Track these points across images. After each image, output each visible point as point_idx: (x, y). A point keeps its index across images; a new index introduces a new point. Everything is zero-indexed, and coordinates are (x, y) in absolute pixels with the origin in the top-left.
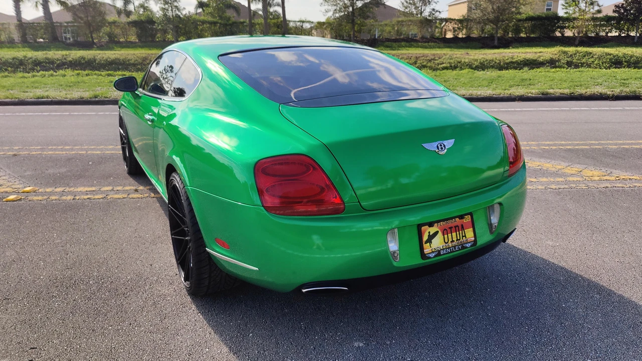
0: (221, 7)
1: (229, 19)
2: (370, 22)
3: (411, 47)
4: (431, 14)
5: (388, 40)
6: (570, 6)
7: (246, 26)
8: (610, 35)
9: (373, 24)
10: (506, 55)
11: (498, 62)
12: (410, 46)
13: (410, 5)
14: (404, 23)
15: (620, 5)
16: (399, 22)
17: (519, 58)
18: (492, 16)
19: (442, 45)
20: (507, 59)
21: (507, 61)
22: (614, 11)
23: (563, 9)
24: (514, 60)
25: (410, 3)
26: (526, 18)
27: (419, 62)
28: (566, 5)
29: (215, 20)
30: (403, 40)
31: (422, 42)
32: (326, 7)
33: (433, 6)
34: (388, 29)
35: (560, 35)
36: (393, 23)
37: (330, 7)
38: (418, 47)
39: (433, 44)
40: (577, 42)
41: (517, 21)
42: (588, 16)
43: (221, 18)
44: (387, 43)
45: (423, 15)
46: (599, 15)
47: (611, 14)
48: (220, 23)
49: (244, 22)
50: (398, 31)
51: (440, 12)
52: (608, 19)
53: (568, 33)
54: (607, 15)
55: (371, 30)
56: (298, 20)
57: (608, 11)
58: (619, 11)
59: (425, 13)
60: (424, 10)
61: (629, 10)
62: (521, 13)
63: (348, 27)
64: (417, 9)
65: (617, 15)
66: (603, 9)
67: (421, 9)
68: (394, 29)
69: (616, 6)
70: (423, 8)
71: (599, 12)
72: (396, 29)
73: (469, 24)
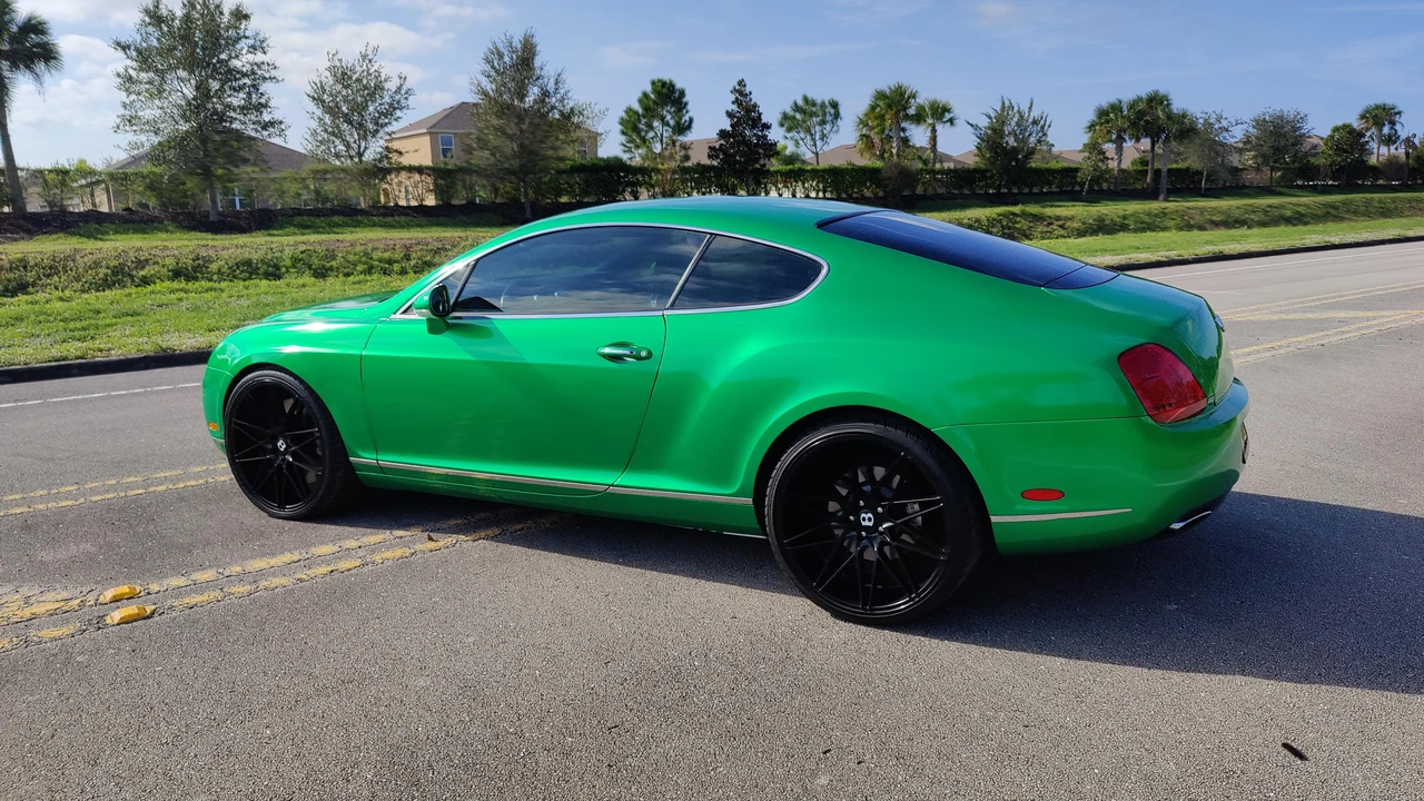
2: (247, 173)
3: (359, 226)
4: (384, 157)
5: (298, 212)
6: (637, 147)
9: (254, 176)
12: (357, 225)
13: (332, 138)
15: (717, 147)
16: (316, 172)
19: (424, 220)
22: (710, 157)
23: (625, 152)
25: (333, 134)
26: (574, 167)
27: (413, 255)
28: (628, 145)
30: (333, 212)
31: (379, 216)
32: (131, 137)
33: (384, 140)
34: (293, 188)
36: (305, 175)
38: (374, 225)
39: (403, 218)
41: (557, 172)
42: (673, 165)
44: (298, 219)
45: (364, 159)
46: (687, 164)
47: (706, 161)
50: (317, 192)
51: (400, 153)
52: (702, 169)
54: (698, 164)
55: (252, 191)
57: (700, 157)
58: (717, 157)
59: (369, 156)
60: (366, 148)
61: (733, 156)
62: (562, 159)
63: (192, 184)
64: (348, 146)
65: (715, 163)
66: (690, 152)
67: (359, 146)
68: (307, 187)
69: (710, 147)
70: (363, 144)
71: (687, 158)
72: (312, 187)
73: (467, 178)
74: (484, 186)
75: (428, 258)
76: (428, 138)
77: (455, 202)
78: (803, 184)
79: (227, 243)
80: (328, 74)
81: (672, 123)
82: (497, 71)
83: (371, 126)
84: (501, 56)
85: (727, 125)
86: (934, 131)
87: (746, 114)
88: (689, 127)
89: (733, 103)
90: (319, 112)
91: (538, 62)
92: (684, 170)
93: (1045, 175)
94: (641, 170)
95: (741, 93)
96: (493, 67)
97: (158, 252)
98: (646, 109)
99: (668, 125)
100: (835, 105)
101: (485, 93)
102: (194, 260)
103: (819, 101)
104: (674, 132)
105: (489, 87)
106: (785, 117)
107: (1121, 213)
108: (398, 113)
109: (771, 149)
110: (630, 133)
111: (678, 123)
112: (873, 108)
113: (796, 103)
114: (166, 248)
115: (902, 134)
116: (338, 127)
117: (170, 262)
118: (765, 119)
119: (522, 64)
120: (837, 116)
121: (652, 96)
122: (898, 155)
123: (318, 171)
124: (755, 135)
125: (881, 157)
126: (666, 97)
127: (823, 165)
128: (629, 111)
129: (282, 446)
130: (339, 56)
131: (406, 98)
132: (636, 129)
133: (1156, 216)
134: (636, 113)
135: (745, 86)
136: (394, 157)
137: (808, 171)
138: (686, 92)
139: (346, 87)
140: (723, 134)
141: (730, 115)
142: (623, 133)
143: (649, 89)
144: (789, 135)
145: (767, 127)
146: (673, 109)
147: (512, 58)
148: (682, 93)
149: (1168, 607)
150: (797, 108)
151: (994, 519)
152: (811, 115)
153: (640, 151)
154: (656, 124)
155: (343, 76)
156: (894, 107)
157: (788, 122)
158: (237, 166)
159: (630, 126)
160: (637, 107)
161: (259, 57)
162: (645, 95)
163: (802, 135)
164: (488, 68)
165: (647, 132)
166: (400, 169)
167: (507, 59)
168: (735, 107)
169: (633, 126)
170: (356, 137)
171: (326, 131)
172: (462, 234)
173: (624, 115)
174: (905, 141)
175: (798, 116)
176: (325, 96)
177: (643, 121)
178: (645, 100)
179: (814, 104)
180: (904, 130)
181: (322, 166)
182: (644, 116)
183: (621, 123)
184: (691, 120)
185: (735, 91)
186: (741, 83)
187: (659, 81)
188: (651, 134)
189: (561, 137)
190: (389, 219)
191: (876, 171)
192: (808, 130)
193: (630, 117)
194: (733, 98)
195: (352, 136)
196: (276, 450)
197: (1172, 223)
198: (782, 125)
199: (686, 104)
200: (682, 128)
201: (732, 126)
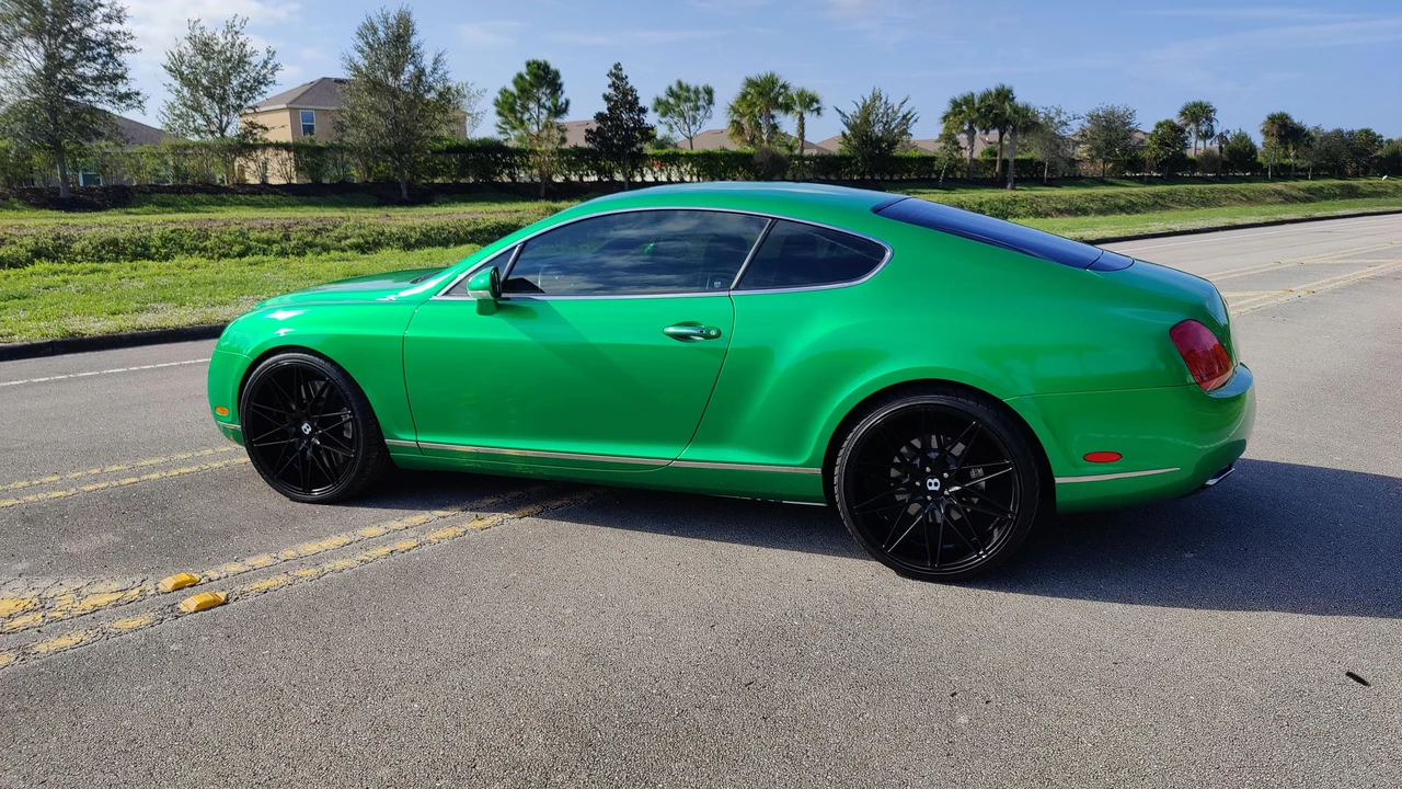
2: (101, 148)
3: (225, 205)
4: (248, 133)
5: (157, 189)
6: (514, 128)
8: (585, 179)
9: (108, 150)
10: (463, 217)
11: (454, 230)
12: (222, 203)
13: (190, 111)
14: (188, 152)
15: (595, 130)
16: (174, 148)
17: (488, 223)
18: (390, 142)
19: (294, 199)
20: (469, 225)
21: (470, 229)
22: (587, 140)
23: (500, 133)
24: (481, 227)
25: (192, 107)
26: (448, 147)
28: (504, 126)
30: (195, 189)
31: (245, 194)
34: (151, 164)
35: (510, 180)
36: (163, 150)
38: (241, 204)
39: (271, 197)
40: (542, 193)
41: (433, 152)
42: (551, 147)
44: (156, 197)
45: (226, 134)
46: (564, 147)
47: (583, 144)
50: (176, 168)
51: (266, 129)
52: (579, 152)
53: (523, 176)
54: (576, 147)
55: (105, 167)
57: (577, 140)
58: (595, 140)
59: (231, 132)
60: (228, 123)
61: (611, 139)
62: (439, 139)
63: (37, 159)
64: (209, 121)
65: (592, 146)
66: (567, 135)
67: (221, 121)
68: (166, 163)
69: (587, 130)
70: (225, 119)
71: (563, 140)
72: (171, 163)
73: (339, 156)
74: (357, 165)
75: (309, 239)
76: (287, 114)
77: (326, 181)
78: (678, 167)
79: (89, 221)
80: (187, 44)
81: (548, 105)
82: (371, 47)
83: (233, 101)
84: (375, 32)
85: (603, 108)
86: (802, 118)
87: (623, 99)
88: (566, 109)
89: (610, 86)
90: (177, 84)
91: (414, 41)
92: (562, 152)
93: (905, 163)
94: (519, 152)
95: (617, 76)
96: (368, 43)
97: (14, 231)
98: (523, 91)
99: (544, 107)
100: (709, 92)
101: (357, 69)
102: (54, 240)
103: (692, 88)
104: (551, 114)
105: (361, 62)
106: (659, 102)
107: (978, 200)
108: (263, 88)
109: (647, 134)
110: (506, 113)
111: (554, 105)
112: (744, 96)
113: (671, 88)
114: (21, 227)
115: (772, 122)
116: (198, 100)
117: (29, 241)
118: (642, 103)
119: (397, 42)
120: (710, 102)
121: (528, 77)
122: (769, 142)
123: (178, 147)
124: (631, 118)
125: (752, 142)
126: (542, 78)
127: (699, 147)
128: (504, 92)
129: (306, 428)
130: (201, 24)
131: (272, 73)
132: (512, 110)
133: (1009, 203)
134: (512, 94)
135: (621, 69)
136: (259, 133)
137: (682, 155)
138: (561, 73)
139: (208, 59)
140: (600, 117)
141: (607, 98)
142: (500, 114)
143: (524, 70)
144: (663, 120)
145: (643, 110)
146: (548, 91)
147: (387, 34)
148: (557, 75)
150: (672, 93)
151: (1058, 480)
152: (685, 100)
153: (516, 133)
154: (532, 105)
155: (205, 48)
156: (766, 96)
157: (663, 107)
158: (90, 140)
159: (506, 107)
160: (512, 88)
161: (115, 27)
162: (520, 76)
163: (676, 119)
164: (361, 43)
165: (522, 113)
166: (266, 145)
167: (381, 34)
168: (611, 91)
169: (509, 107)
170: (218, 111)
171: (185, 105)
172: (343, 214)
173: (499, 97)
174: (775, 127)
175: (671, 100)
176: (184, 68)
177: (519, 102)
178: (520, 81)
179: (688, 90)
180: (773, 117)
181: (180, 142)
182: (519, 98)
183: (495, 105)
184: (567, 103)
185: (611, 74)
186: (617, 67)
187: (534, 62)
188: (527, 116)
190: (257, 198)
191: (749, 157)
192: (682, 115)
193: (505, 98)
194: (610, 81)
195: (212, 109)
196: (300, 434)
197: (1021, 211)
198: (656, 110)
199: (561, 85)
200: (560, 110)
201: (609, 109)
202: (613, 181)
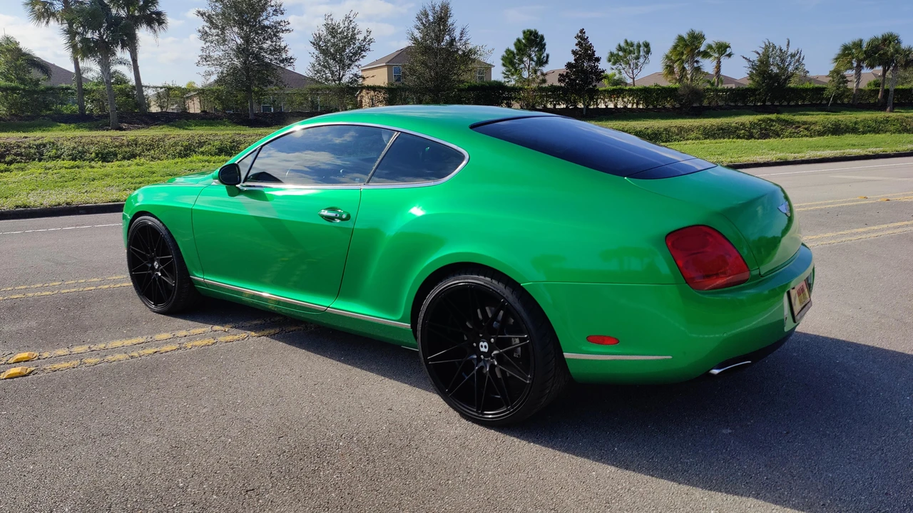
0: (21, 64)
1: (37, 83)
2: (272, 90)
4: (354, 81)
6: (512, 74)
7: (72, 94)
8: (558, 107)
9: (276, 92)
13: (324, 69)
14: (320, 92)
15: (565, 74)
16: (312, 90)
18: (431, 85)
22: (560, 81)
23: (505, 78)
25: (324, 66)
26: (469, 87)
28: (507, 73)
29: (13, 84)
32: (206, 68)
33: (354, 70)
34: (298, 99)
37: (213, 69)
41: (458, 90)
42: (534, 86)
43: (22, 81)
45: (342, 82)
46: (544, 85)
47: (557, 84)
48: (24, 90)
49: (68, 89)
50: (312, 102)
51: (364, 78)
52: (553, 89)
54: (552, 85)
55: (274, 101)
56: (161, 86)
57: (553, 81)
58: (564, 81)
59: (345, 80)
60: (343, 75)
61: (575, 80)
62: (463, 82)
63: (240, 96)
64: (332, 73)
65: (563, 85)
66: (547, 78)
67: (340, 74)
68: (306, 99)
69: (560, 74)
70: (342, 73)
71: (544, 81)
72: (310, 99)
73: (403, 93)
76: (385, 69)
78: (623, 98)
80: (324, 29)
81: (535, 59)
82: (424, 25)
83: (347, 62)
84: (427, 16)
85: (572, 59)
86: (719, 62)
87: (585, 51)
88: (546, 62)
89: (577, 45)
90: (317, 52)
91: (450, 21)
92: (541, 89)
93: (798, 93)
94: (513, 89)
95: (581, 38)
96: (422, 23)
97: (212, 138)
98: (519, 49)
99: (533, 60)
100: (647, 45)
101: (416, 39)
102: (231, 143)
103: (636, 43)
104: (537, 65)
105: (418, 35)
106: (612, 54)
107: (854, 120)
108: (364, 53)
109: (599, 75)
110: (508, 65)
111: (539, 59)
112: (675, 48)
113: (619, 45)
114: (216, 135)
115: (695, 65)
116: (327, 62)
117: (217, 143)
118: (597, 55)
119: (439, 22)
120: (648, 52)
121: (524, 41)
122: (692, 80)
123: (313, 89)
124: (589, 66)
125: (680, 81)
126: (533, 41)
127: (639, 85)
128: (508, 51)
129: (156, 265)
130: (331, 17)
131: (369, 44)
132: (512, 63)
133: (881, 122)
134: (512, 52)
135: (584, 33)
136: (360, 81)
137: (626, 90)
138: (545, 37)
139: (334, 37)
140: (569, 65)
141: (574, 52)
142: (504, 65)
143: (521, 36)
144: (614, 67)
145: (598, 60)
146: (536, 49)
147: (434, 17)
148: (542, 38)
149: (724, 431)
150: (620, 48)
151: (566, 355)
152: (630, 53)
153: (514, 77)
154: (525, 59)
155: (332, 31)
156: (690, 46)
157: (614, 58)
158: (266, 86)
159: (508, 60)
160: (513, 48)
161: (279, 18)
162: (519, 40)
163: (623, 66)
164: (419, 24)
165: (519, 64)
166: (362, 88)
167: (431, 18)
168: (577, 48)
169: (510, 61)
170: (338, 68)
171: (319, 64)
173: (505, 53)
174: (698, 69)
175: (621, 53)
176: (321, 43)
177: (517, 57)
178: (518, 43)
179: (632, 45)
180: (697, 62)
181: (318, 86)
182: (517, 55)
183: (502, 59)
184: (548, 56)
185: (578, 37)
186: (582, 31)
187: (528, 31)
188: (522, 66)
189: (463, 67)
191: (676, 89)
192: (628, 63)
193: (508, 55)
194: (576, 41)
195: (335, 67)
196: (153, 267)
197: (892, 128)
198: (610, 61)
199: (545, 45)
200: (542, 62)
201: (575, 60)
202: (576, 108)
